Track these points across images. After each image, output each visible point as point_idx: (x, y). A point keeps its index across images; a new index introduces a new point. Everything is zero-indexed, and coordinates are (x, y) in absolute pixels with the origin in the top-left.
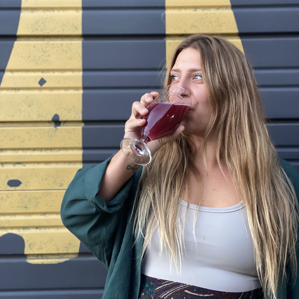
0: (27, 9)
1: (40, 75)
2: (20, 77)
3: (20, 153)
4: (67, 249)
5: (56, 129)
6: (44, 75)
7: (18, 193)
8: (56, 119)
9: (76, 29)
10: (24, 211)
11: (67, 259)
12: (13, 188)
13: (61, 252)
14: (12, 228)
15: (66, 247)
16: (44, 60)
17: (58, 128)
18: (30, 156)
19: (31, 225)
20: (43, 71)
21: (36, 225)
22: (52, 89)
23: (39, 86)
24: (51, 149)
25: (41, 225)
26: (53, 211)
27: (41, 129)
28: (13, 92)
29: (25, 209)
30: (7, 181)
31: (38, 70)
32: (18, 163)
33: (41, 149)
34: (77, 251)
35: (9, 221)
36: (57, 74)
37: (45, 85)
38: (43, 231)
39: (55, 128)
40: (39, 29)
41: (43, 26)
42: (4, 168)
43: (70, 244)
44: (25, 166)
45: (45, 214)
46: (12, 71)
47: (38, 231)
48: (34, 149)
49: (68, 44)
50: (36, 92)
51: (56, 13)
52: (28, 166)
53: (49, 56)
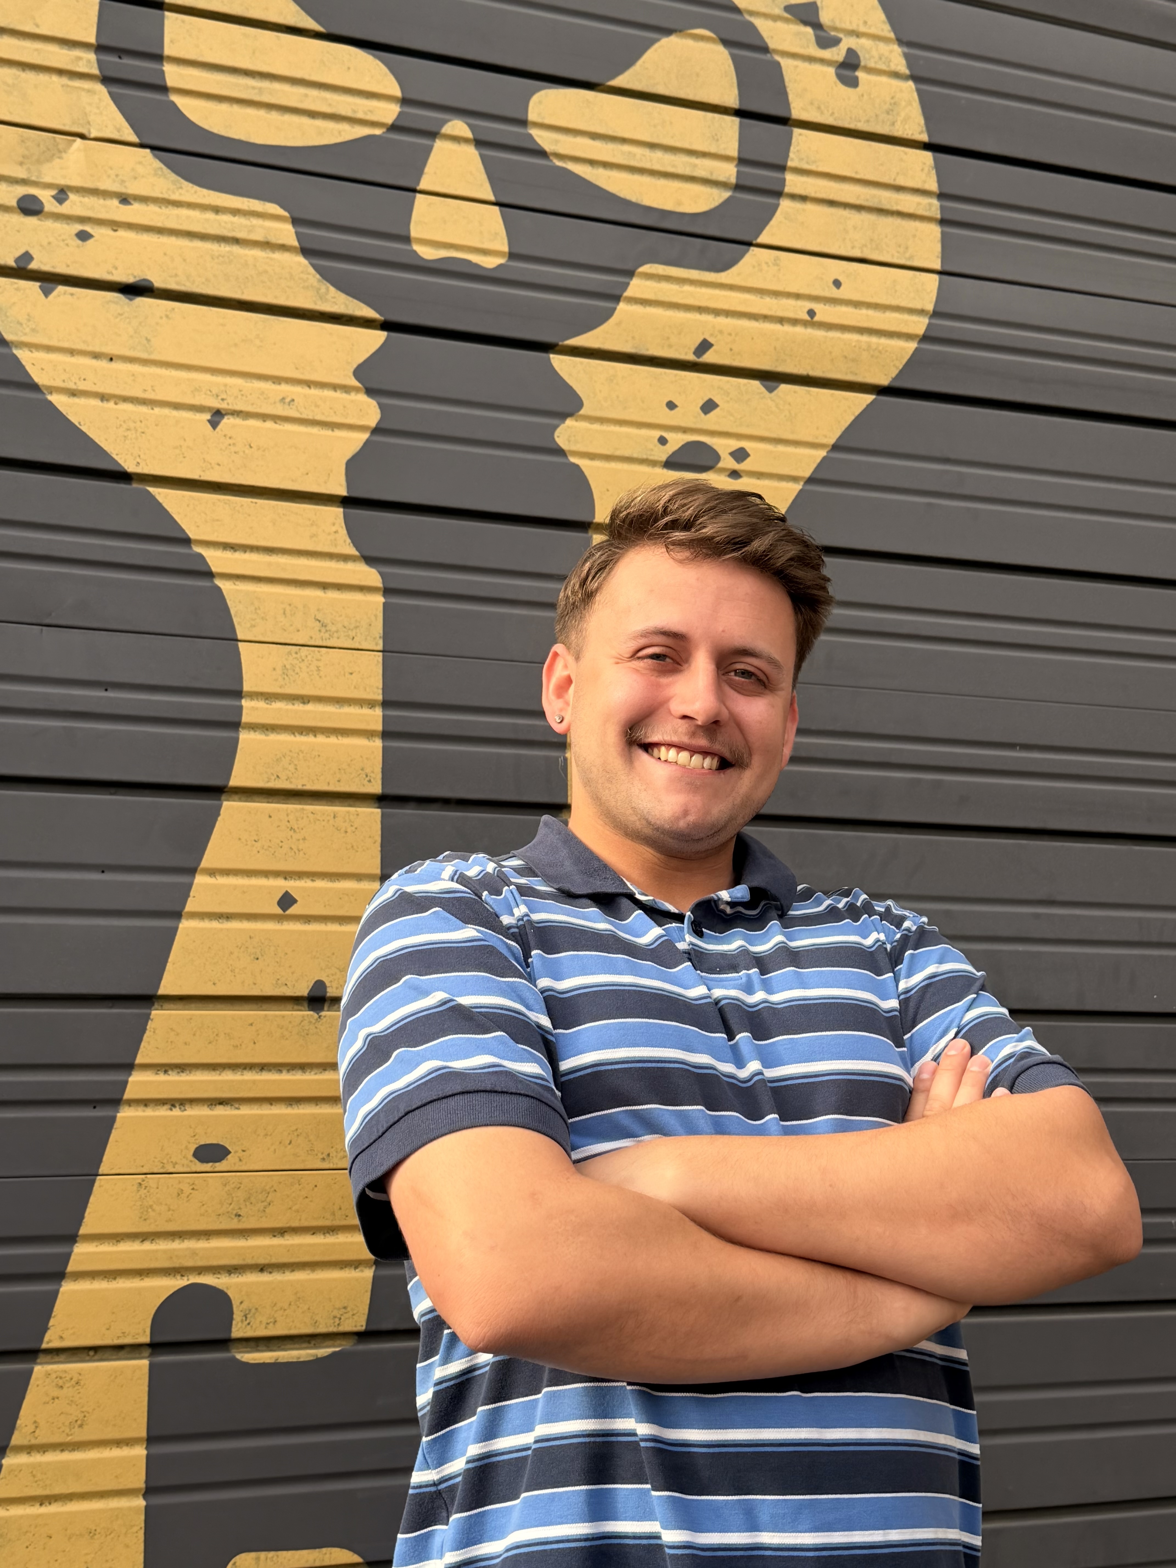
0: (253, 727)
1: (282, 885)
2: (235, 887)
3: (228, 1076)
4: (337, 1321)
5: (320, 1017)
6: (292, 886)
7: (222, 1177)
8: (319, 994)
9: (370, 781)
10: (234, 1224)
11: (337, 1349)
12: (208, 1167)
13: (322, 1329)
14: (201, 1270)
15: (335, 1317)
16: (291, 848)
17: (323, 1013)
18: (254, 1082)
19: (250, 1261)
20: (286, 875)
21: (262, 1261)
22: (308, 919)
23: (279, 911)
24: (303, 1067)
25: (274, 1260)
26: (305, 1224)
27: (283, 1017)
28: (215, 924)
29: (236, 1220)
30: (193, 1148)
31: (277, 874)
32: (222, 1102)
33: (278, 1067)
34: (362, 1326)
35: (194, 1253)
36: (320, 884)
37: (293, 910)
38: (277, 1277)
39: (316, 1015)
40: (283, 777)
41: (292, 768)
42: (186, 1113)
43: (345, 1308)
44: (238, 1109)
45: (281, 1232)
46: (212, 872)
47: (265, 1277)
48: (263, 1067)
49: (348, 812)
50: (270, 926)
51: (321, 739)
52: (246, 1110)
53: (304, 839)
